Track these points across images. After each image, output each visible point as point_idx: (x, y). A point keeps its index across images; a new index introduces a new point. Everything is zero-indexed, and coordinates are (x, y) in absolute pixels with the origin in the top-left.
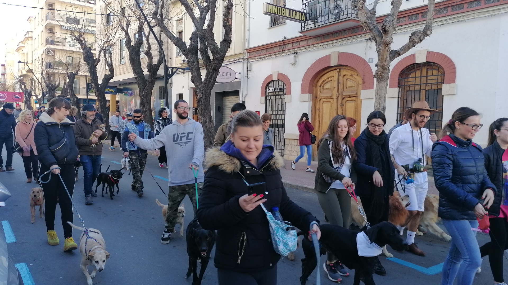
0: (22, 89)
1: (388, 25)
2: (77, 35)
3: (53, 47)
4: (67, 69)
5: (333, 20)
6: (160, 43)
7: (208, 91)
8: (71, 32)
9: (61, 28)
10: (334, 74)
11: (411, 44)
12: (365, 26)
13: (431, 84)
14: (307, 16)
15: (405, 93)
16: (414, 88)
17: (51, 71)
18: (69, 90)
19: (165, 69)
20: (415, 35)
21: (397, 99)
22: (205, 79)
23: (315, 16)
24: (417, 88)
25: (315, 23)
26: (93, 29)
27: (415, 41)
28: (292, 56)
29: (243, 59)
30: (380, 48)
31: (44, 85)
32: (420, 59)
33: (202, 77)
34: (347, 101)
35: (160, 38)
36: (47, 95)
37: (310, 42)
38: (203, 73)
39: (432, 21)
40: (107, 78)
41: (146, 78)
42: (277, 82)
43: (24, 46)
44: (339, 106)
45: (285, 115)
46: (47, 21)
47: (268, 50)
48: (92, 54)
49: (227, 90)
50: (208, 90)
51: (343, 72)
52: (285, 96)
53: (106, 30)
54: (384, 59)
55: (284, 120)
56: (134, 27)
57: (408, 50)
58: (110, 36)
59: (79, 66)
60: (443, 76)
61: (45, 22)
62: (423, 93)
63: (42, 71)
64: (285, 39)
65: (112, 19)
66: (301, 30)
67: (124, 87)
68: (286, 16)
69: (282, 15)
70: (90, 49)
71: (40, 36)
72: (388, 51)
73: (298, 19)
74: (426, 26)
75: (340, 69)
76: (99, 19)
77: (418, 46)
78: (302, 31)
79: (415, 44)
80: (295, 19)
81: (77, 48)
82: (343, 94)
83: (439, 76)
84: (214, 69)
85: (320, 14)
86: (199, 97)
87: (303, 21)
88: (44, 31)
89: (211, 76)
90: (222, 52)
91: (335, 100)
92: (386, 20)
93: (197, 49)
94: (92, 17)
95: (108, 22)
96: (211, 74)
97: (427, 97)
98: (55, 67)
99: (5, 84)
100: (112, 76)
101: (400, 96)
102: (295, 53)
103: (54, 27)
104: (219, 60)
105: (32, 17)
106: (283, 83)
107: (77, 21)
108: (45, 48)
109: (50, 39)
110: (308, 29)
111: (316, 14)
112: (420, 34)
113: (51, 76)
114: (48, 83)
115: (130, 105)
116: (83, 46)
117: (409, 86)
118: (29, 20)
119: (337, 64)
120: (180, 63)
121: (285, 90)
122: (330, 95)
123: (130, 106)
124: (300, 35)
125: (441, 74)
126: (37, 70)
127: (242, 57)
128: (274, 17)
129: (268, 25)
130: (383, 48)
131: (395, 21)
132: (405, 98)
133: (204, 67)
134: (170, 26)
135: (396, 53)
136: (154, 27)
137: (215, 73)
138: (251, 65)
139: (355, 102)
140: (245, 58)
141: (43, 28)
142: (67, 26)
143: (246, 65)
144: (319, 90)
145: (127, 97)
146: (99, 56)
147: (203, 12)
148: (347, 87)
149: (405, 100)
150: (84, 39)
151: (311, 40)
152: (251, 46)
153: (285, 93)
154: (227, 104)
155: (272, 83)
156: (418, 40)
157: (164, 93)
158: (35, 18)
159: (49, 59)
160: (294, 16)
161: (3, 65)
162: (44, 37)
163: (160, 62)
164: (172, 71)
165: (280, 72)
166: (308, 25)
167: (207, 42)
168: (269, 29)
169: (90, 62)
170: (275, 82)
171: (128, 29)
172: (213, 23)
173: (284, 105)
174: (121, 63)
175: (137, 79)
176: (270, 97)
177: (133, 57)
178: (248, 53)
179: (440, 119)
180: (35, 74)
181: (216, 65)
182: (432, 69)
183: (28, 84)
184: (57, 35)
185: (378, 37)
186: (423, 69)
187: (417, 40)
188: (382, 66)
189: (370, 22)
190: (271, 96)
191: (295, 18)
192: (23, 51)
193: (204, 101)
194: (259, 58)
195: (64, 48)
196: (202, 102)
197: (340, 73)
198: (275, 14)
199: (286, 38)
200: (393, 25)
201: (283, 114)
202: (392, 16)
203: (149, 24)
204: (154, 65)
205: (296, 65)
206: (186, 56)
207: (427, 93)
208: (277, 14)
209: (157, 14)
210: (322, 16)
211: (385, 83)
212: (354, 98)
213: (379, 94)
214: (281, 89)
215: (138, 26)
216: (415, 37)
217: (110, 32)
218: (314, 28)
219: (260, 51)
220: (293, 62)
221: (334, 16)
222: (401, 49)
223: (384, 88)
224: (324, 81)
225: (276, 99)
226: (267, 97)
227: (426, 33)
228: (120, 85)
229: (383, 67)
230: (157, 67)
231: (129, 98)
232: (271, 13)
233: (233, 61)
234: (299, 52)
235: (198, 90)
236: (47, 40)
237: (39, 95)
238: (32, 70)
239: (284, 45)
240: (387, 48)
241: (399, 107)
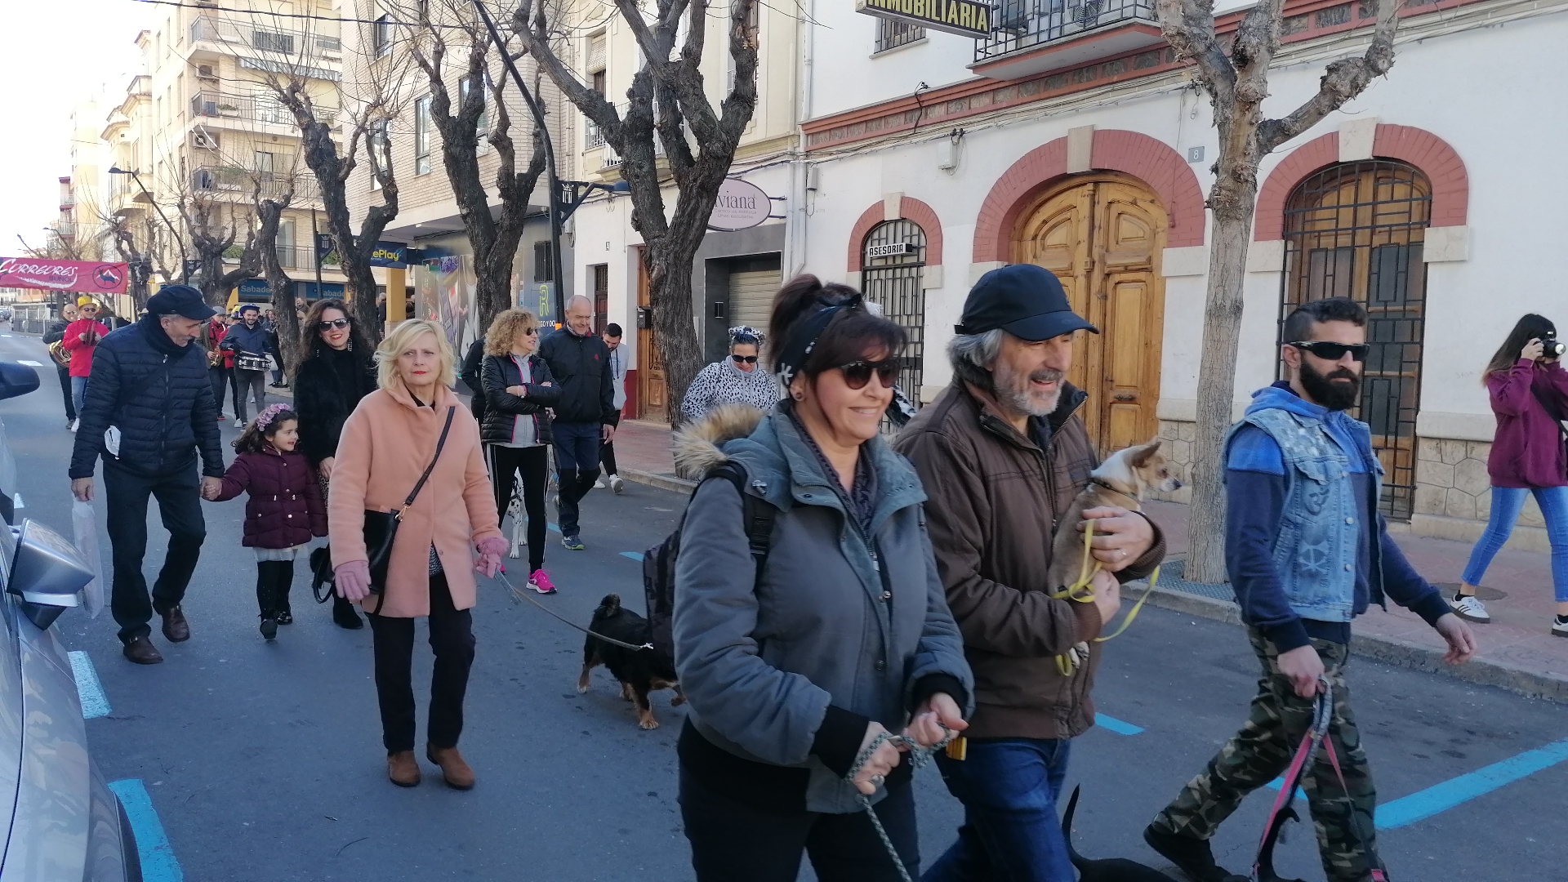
0: (123, 253)
1: (1251, 42)
2: (284, 84)
3: (213, 123)
4: (258, 191)
5: (1076, 27)
6: (537, 108)
7: (686, 256)
8: (266, 76)
9: (238, 66)
10: (1078, 198)
11: (1326, 102)
12: (1179, 44)
13: (1387, 228)
14: (995, 15)
15: (1306, 258)
16: (1332, 240)
17: (208, 198)
18: (262, 256)
19: (551, 189)
20: (1340, 72)
21: (1278, 277)
22: (675, 218)
23: (1021, 15)
24: (1344, 240)
25: (1018, 37)
26: (335, 66)
27: (1339, 93)
28: (946, 145)
29: (793, 154)
30: (1228, 112)
31: (187, 239)
32: (1356, 148)
33: (665, 212)
34: (1119, 283)
35: (537, 92)
36: (198, 272)
37: (1003, 97)
38: (670, 200)
39: (1393, 25)
40: (378, 219)
41: (495, 217)
42: (900, 225)
43: (127, 123)
44: (1094, 300)
45: (922, 329)
46: (195, 43)
47: (869, 125)
48: (332, 144)
49: (744, 250)
50: (684, 251)
51: (1108, 193)
52: (925, 270)
53: (374, 69)
54: (1241, 150)
55: (919, 346)
56: (457, 59)
57: (1318, 120)
58: (386, 89)
59: (291, 181)
60: (1426, 203)
61: (189, 47)
62: (1363, 255)
63: (183, 198)
64: (924, 91)
65: (389, 35)
66: (976, 61)
67: (428, 246)
68: (928, 16)
69: (916, 13)
70: (326, 128)
71: (174, 89)
72: (1252, 124)
73: (965, 28)
74: (1375, 42)
75: (1096, 183)
76: (351, 36)
77: (1348, 106)
78: (977, 64)
79: (1338, 100)
80: (956, 26)
81: (287, 126)
82: (1105, 263)
83: (1414, 203)
84: (702, 187)
85: (1037, 9)
86: (658, 274)
87: (982, 31)
88: (185, 74)
89: (695, 210)
90: (727, 133)
91: (1082, 281)
92: (1246, 25)
93: (650, 126)
94: (328, 29)
95: (379, 44)
96: (693, 202)
97: (1375, 270)
98: (219, 186)
99: (72, 238)
100: (392, 211)
101: (1288, 268)
102: (954, 134)
103: (217, 63)
104: (717, 158)
105: (148, 32)
106: (916, 230)
107: (284, 44)
108: (190, 126)
109: (204, 100)
110: (998, 58)
111: (1021, 9)
112: (1356, 70)
113: (209, 214)
114: (200, 234)
115: (446, 300)
116: (305, 120)
117: (1319, 234)
118: (141, 41)
119: (1086, 169)
120: (599, 169)
121: (922, 251)
122: (1066, 265)
123: (446, 305)
124: (970, 75)
125: (1420, 196)
126: (166, 193)
127: (790, 149)
128: (889, 22)
129: (872, 47)
130: (1237, 115)
131: (1276, 27)
132: (1305, 273)
133: (673, 182)
134: (568, 54)
135: (1279, 131)
136: (517, 56)
137: (705, 201)
138: (817, 171)
139: (1144, 287)
140: (798, 150)
141: (181, 65)
142: (256, 59)
143: (800, 173)
144: (1029, 249)
145: (439, 276)
146: (354, 150)
147: (669, 8)
148: (1120, 239)
149: (1304, 281)
150: (307, 99)
151: (1007, 92)
152: (819, 112)
153: (922, 259)
154: (743, 295)
155: (884, 229)
156: (1348, 87)
157: (551, 264)
158: (159, 34)
159: (200, 162)
160: (953, 15)
161: (65, 181)
162: (186, 91)
163: (537, 166)
164: (575, 193)
165: (907, 195)
166: (996, 44)
167: (682, 103)
168: (872, 58)
169: (325, 171)
170: (892, 226)
171: (438, 66)
172: (700, 44)
173: (919, 296)
174: (418, 172)
175: (469, 220)
176: (875, 273)
177: (456, 150)
178: (807, 135)
179: (1417, 339)
180: (160, 206)
181: (710, 176)
182: (1393, 181)
183: (140, 236)
184: (227, 87)
185: (1220, 79)
186: (1363, 181)
187: (1345, 88)
188: (1234, 172)
189: (1196, 31)
190: (879, 269)
191: (956, 23)
192: (123, 136)
193: (673, 285)
194: (843, 152)
195: (248, 127)
196: (667, 290)
197: (1097, 197)
198: (893, 11)
199: (926, 87)
200: (1270, 40)
201: (916, 327)
202: (1265, 12)
203: (502, 48)
204: (519, 175)
205: (958, 172)
206: (618, 146)
207: (1376, 257)
208: (901, 12)
209: (527, 18)
210: (1041, 15)
211: (1243, 227)
212: (1141, 275)
213: (1221, 261)
214: (909, 248)
215: (471, 56)
216: (1339, 77)
217: (384, 76)
218: (1014, 53)
219: (845, 130)
220: (948, 162)
221: (1080, 14)
222: (1295, 117)
223: (1238, 242)
224: (1045, 222)
225: (894, 279)
226: (868, 273)
227: (1373, 65)
228: (417, 239)
229: (1236, 176)
230: (528, 182)
231: (444, 279)
232: (879, 8)
233: (762, 161)
234: (970, 129)
235: (654, 253)
236: (195, 102)
237: (174, 270)
238: (153, 193)
239: (921, 108)
240: (1249, 115)
241: (1286, 301)
